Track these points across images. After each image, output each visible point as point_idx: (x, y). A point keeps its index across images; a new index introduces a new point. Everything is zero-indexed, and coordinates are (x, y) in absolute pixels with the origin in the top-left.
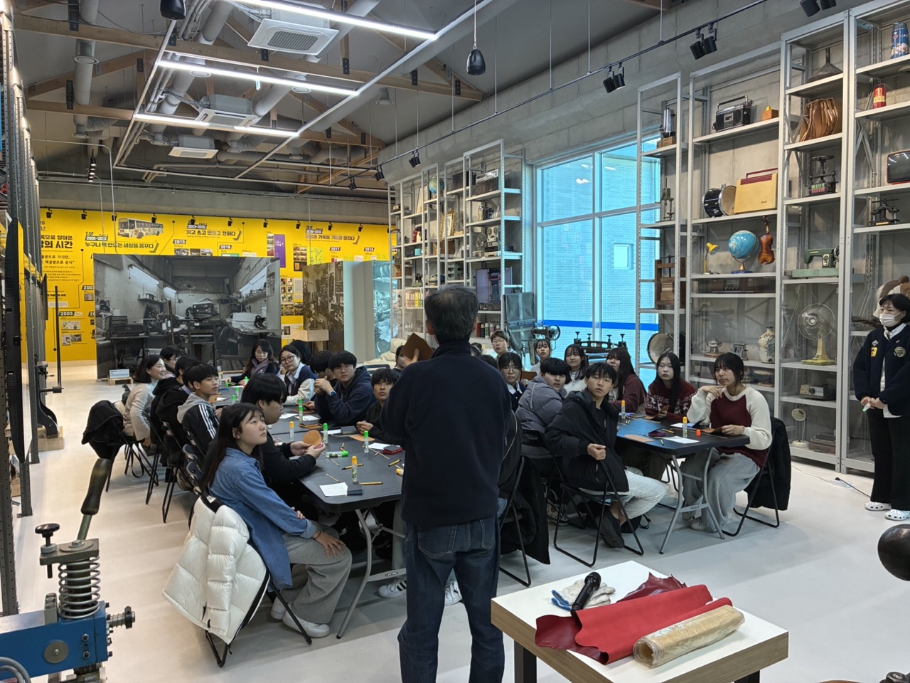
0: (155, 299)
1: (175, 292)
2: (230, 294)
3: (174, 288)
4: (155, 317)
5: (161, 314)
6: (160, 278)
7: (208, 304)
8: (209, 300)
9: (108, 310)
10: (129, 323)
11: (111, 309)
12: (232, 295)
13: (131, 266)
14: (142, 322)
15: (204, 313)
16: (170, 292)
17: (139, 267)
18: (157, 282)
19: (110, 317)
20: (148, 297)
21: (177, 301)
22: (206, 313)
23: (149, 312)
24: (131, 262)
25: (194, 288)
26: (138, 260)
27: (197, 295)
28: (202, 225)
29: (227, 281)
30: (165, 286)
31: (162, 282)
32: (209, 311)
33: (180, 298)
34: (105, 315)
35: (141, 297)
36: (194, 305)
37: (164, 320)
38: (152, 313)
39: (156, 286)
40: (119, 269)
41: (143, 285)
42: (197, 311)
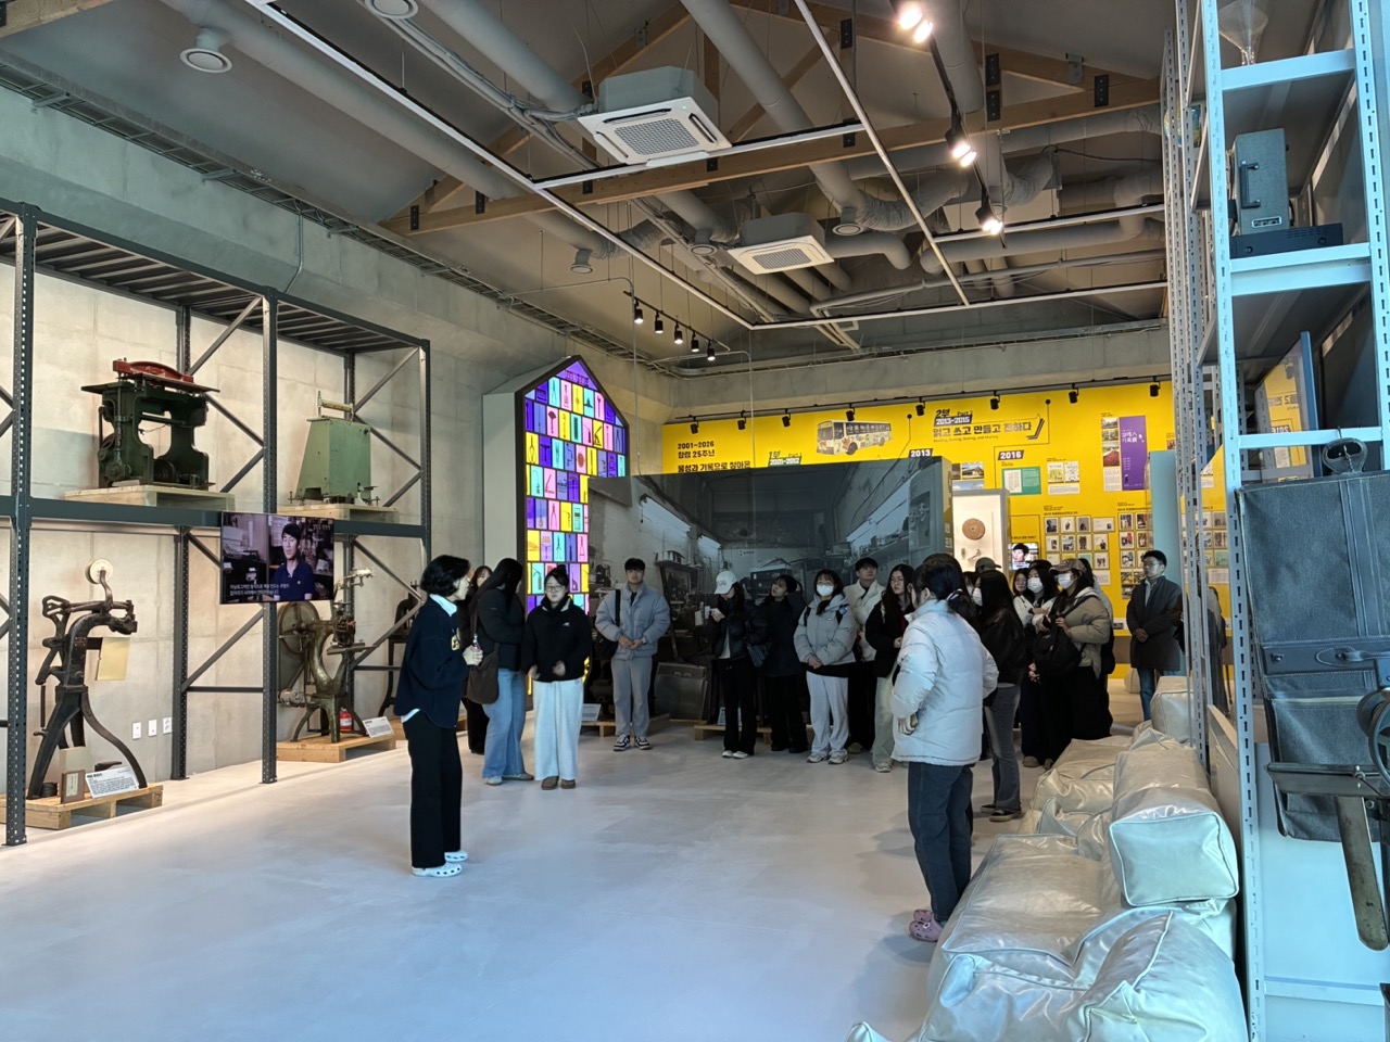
0: (683, 562)
1: (718, 545)
2: (827, 546)
3: (717, 538)
4: (682, 599)
5: (694, 593)
6: (691, 519)
8: (783, 561)
11: (613, 582)
12: (831, 549)
13: (643, 498)
16: (708, 546)
17: (657, 498)
18: (687, 527)
20: (671, 559)
21: (722, 565)
23: (671, 588)
24: (645, 489)
25: (754, 536)
26: (655, 485)
27: (757, 552)
28: (963, 416)
29: (820, 519)
30: (699, 536)
31: (695, 526)
33: (726, 559)
35: (660, 559)
36: (752, 574)
37: (699, 605)
38: (678, 589)
39: (685, 535)
40: (625, 504)
41: (664, 533)
42: (760, 585)
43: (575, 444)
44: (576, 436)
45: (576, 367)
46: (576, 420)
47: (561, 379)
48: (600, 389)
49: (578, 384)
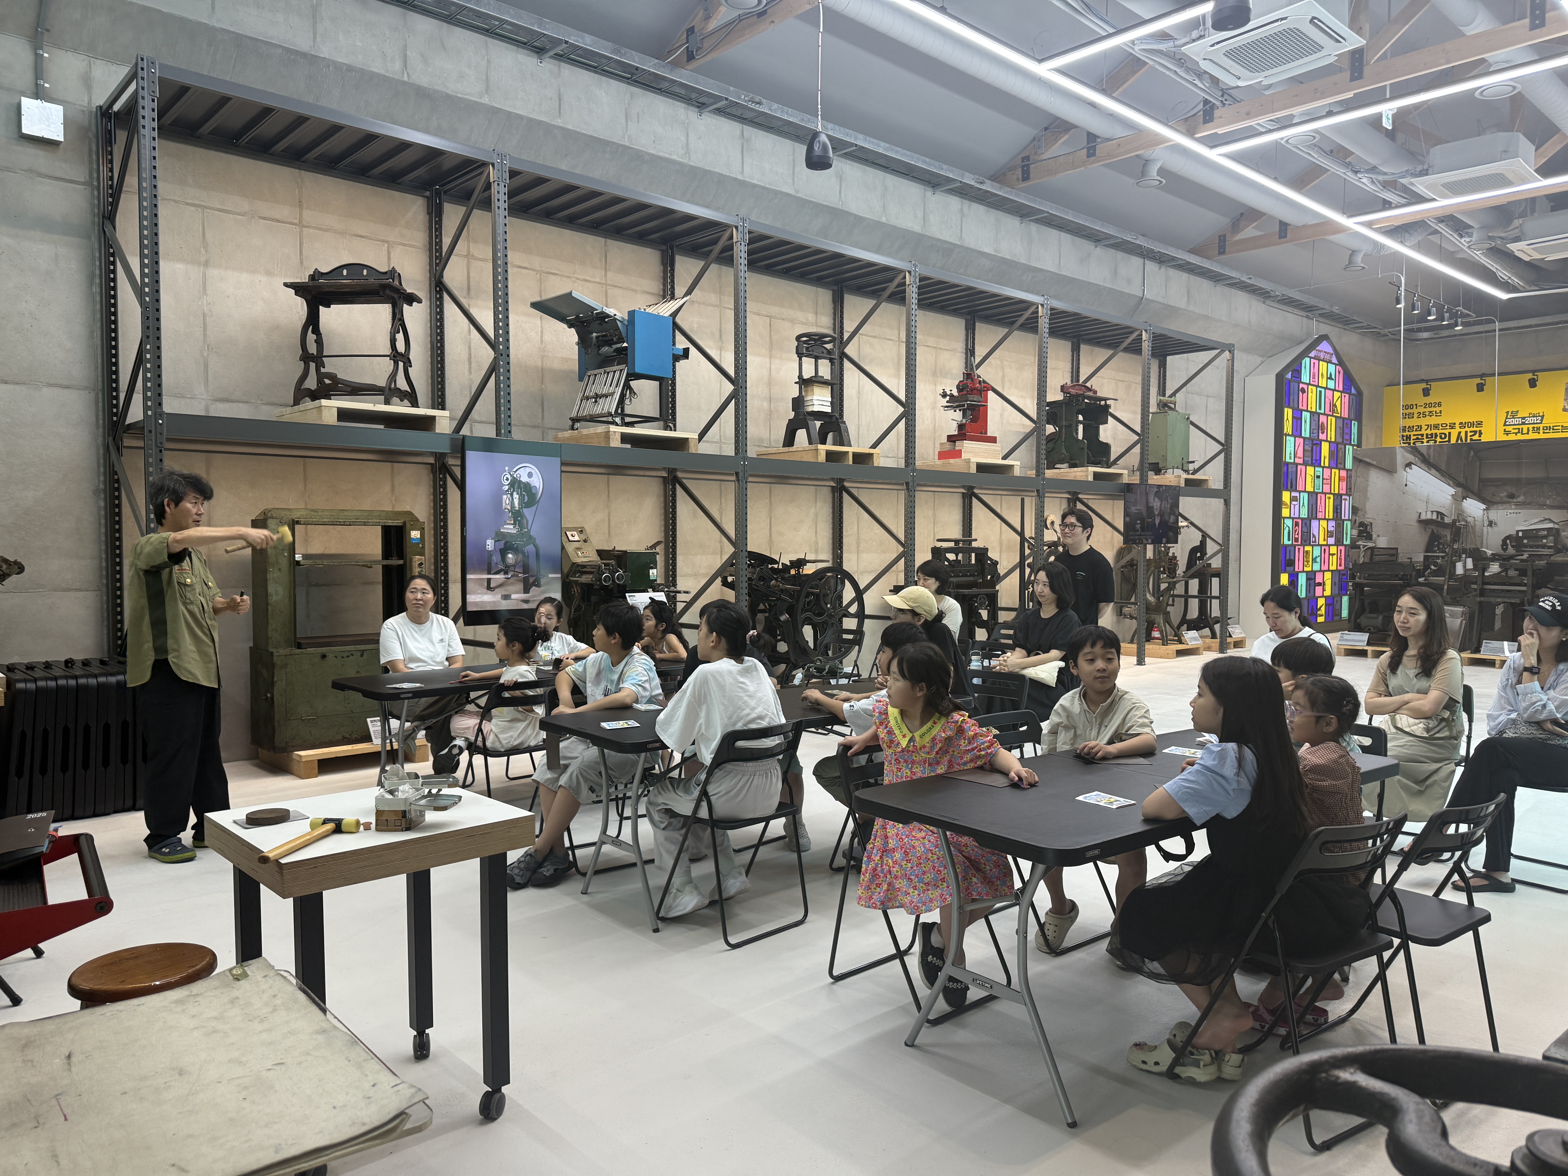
0: (1447, 520)
1: (1484, 507)
3: (1482, 500)
4: (1444, 552)
5: (1456, 547)
6: (1457, 484)
7: (1548, 529)
8: (1551, 521)
9: (1369, 537)
10: (1400, 560)
11: (1374, 536)
13: (1409, 465)
14: (1422, 559)
15: (1537, 547)
16: (1473, 508)
17: (1423, 466)
18: (1452, 491)
19: (1372, 549)
20: (1435, 517)
21: (1486, 523)
22: (1544, 546)
23: (1433, 542)
24: (1411, 458)
25: (1521, 499)
26: (1422, 455)
27: (1524, 512)
30: (1464, 498)
31: (1460, 489)
32: (1549, 541)
33: (1491, 518)
34: (1364, 546)
35: (1423, 517)
36: (1518, 532)
37: (1460, 557)
38: (1439, 543)
39: (1450, 498)
40: (1390, 470)
41: (1428, 496)
42: (1525, 541)
43: (1319, 414)
44: (1320, 408)
45: (1325, 346)
46: (1320, 392)
47: (1311, 358)
48: (1341, 363)
49: (1323, 360)
